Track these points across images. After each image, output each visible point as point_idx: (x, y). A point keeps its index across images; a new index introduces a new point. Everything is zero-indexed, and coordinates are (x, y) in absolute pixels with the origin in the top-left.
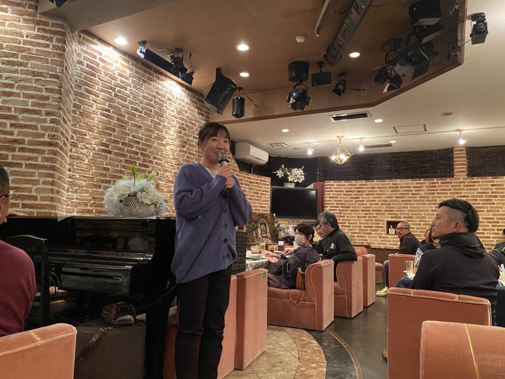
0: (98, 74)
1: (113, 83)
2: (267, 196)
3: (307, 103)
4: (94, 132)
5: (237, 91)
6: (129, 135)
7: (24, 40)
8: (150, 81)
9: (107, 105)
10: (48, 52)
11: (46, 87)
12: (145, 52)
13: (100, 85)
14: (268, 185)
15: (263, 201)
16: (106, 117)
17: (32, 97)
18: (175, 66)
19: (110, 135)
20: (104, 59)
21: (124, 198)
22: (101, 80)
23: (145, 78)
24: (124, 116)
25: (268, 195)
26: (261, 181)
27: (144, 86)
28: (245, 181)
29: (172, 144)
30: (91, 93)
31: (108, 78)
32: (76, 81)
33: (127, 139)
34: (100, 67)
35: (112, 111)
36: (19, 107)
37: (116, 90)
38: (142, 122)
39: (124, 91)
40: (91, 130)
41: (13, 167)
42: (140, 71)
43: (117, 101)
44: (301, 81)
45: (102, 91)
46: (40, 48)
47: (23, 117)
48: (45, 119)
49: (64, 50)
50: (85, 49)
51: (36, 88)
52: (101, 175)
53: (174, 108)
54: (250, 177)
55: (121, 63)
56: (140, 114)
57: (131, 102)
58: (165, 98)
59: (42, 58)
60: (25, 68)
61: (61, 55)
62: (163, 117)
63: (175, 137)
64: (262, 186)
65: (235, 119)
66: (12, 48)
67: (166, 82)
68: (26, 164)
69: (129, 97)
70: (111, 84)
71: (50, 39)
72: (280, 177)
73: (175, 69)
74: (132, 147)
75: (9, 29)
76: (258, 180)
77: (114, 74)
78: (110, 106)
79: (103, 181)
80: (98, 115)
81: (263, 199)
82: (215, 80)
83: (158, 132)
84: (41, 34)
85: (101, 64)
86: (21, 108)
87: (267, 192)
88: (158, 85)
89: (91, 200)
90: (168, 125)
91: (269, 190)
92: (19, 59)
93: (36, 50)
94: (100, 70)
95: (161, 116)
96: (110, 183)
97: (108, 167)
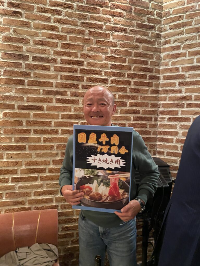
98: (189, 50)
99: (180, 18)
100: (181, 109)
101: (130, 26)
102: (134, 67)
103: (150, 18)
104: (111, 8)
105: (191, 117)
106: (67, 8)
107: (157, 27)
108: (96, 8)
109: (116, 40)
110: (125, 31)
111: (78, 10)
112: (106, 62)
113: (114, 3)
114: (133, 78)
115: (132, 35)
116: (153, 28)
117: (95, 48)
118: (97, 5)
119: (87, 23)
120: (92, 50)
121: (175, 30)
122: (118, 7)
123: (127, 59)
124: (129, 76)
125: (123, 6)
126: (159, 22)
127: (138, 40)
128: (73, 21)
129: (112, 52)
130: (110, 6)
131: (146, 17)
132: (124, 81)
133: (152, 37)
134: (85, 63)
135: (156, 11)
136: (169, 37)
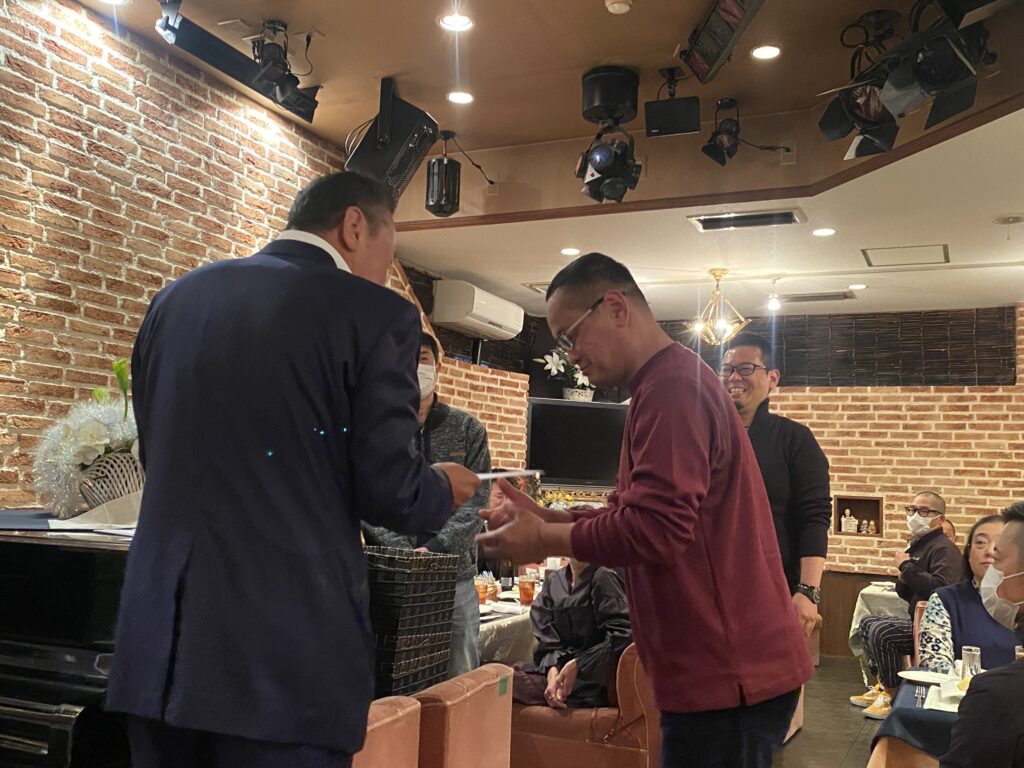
0: (42, 85)
1: (85, 112)
2: (518, 425)
3: (633, 183)
4: (25, 252)
5: (440, 142)
6: (130, 260)
8: (196, 108)
9: (66, 173)
12: (177, 26)
13: (48, 116)
14: (520, 395)
15: (507, 437)
16: (63, 209)
18: (264, 70)
19: (74, 259)
20: (61, 42)
21: (92, 457)
22: (50, 103)
23: (180, 99)
24: (116, 207)
25: (521, 423)
26: (503, 383)
27: (176, 122)
28: (459, 383)
30: (20, 141)
31: (72, 97)
33: (123, 272)
34: (48, 65)
35: (79, 192)
37: (95, 131)
38: (169, 224)
39: (119, 135)
40: (17, 245)
42: (165, 80)
43: (95, 164)
44: (617, 122)
45: (52, 134)
52: (44, 373)
53: (261, 186)
54: (472, 372)
55: (110, 56)
56: (164, 201)
57: (137, 168)
58: (237, 156)
62: (231, 210)
64: (504, 396)
65: (434, 217)
67: (239, 113)
69: (134, 151)
70: (80, 115)
72: (554, 372)
73: (265, 76)
76: (494, 381)
77: (91, 87)
78: (74, 177)
79: (48, 393)
80: (37, 202)
81: (507, 432)
82: (378, 111)
83: (215, 250)
85: (51, 57)
87: (519, 413)
88: (218, 118)
89: (12, 446)
90: (243, 231)
91: (524, 409)
94: (44, 75)
95: (224, 207)
96: (72, 396)
97: (65, 350)
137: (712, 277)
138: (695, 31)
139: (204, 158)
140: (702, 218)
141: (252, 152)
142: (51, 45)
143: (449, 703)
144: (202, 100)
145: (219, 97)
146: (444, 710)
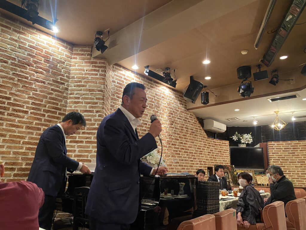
2: (227, 154)
3: (252, 92)
5: (204, 88)
7: (85, 73)
8: (152, 88)
10: (97, 78)
11: (96, 97)
12: (148, 72)
14: (227, 146)
15: (225, 157)
17: (89, 103)
18: (166, 78)
20: (126, 78)
23: (149, 86)
25: (228, 153)
26: (222, 143)
28: (212, 144)
29: (165, 123)
30: (120, 98)
32: (112, 92)
34: (124, 83)
36: (82, 109)
41: (79, 143)
42: (146, 83)
44: (246, 79)
46: (93, 76)
47: (84, 115)
48: (96, 115)
49: (105, 76)
50: (116, 74)
51: (91, 98)
53: (165, 102)
54: (215, 141)
58: (160, 97)
59: (94, 82)
60: (86, 88)
61: (103, 79)
62: (160, 108)
63: (167, 119)
64: (223, 146)
65: (203, 105)
66: (79, 78)
67: (161, 88)
68: (86, 141)
71: (98, 71)
72: (235, 140)
73: (166, 79)
74: (143, 127)
75: (78, 68)
76: (220, 143)
81: (225, 155)
82: (190, 83)
84: (94, 68)
85: (125, 81)
86: (83, 110)
87: (227, 150)
88: (156, 89)
90: (162, 112)
91: (229, 149)
92: (83, 83)
93: (91, 77)
94: (124, 85)
95: (158, 107)
98: (85, 101)
99: (80, 82)
100: (78, 135)
101: (47, 80)
102: (48, 106)
103: (62, 78)
104: (35, 68)
105: (84, 141)
106: (4, 62)
107: (66, 84)
108: (25, 66)
109: (37, 87)
110: (44, 83)
111: (11, 65)
112: (28, 100)
113: (38, 65)
114: (47, 112)
115: (49, 86)
116: (63, 84)
117: (20, 90)
118: (25, 64)
119: (17, 74)
120: (19, 91)
121: (77, 88)
122: (41, 68)
123: (44, 100)
124: (44, 111)
125: (44, 68)
126: (68, 81)
127: (52, 90)
128: (6, 71)
129: (33, 94)
130: (35, 67)
131: (59, 77)
132: (40, 113)
133: (62, 89)
134: (12, 99)
135: (66, 74)
136: (73, 91)
137: (275, 113)
138: (264, 55)
139: (154, 98)
140: (271, 99)
141: (163, 95)
142: (125, 79)
143: (222, 216)
144: (153, 86)
145: (156, 85)
146: (221, 218)
